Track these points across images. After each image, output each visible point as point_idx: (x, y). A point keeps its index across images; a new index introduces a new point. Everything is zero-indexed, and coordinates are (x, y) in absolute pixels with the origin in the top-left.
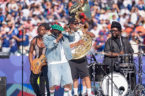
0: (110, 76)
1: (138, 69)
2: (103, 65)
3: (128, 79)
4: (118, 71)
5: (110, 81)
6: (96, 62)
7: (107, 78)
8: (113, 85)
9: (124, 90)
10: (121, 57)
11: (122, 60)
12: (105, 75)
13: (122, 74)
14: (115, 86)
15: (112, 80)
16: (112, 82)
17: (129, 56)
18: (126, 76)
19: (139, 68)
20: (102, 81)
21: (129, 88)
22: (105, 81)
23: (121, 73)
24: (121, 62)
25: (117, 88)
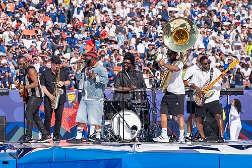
0: (121, 114)
1: (152, 106)
2: (112, 102)
3: (141, 117)
4: (129, 109)
5: (121, 119)
6: (106, 99)
7: (118, 116)
8: (125, 124)
9: (136, 129)
10: (133, 93)
11: (134, 96)
12: (115, 113)
13: (135, 111)
14: (127, 124)
15: (123, 118)
16: (124, 120)
17: (142, 92)
18: (139, 114)
19: (153, 104)
20: (113, 119)
21: (142, 127)
22: (115, 120)
23: (133, 110)
24: (133, 99)
25: (128, 127)
